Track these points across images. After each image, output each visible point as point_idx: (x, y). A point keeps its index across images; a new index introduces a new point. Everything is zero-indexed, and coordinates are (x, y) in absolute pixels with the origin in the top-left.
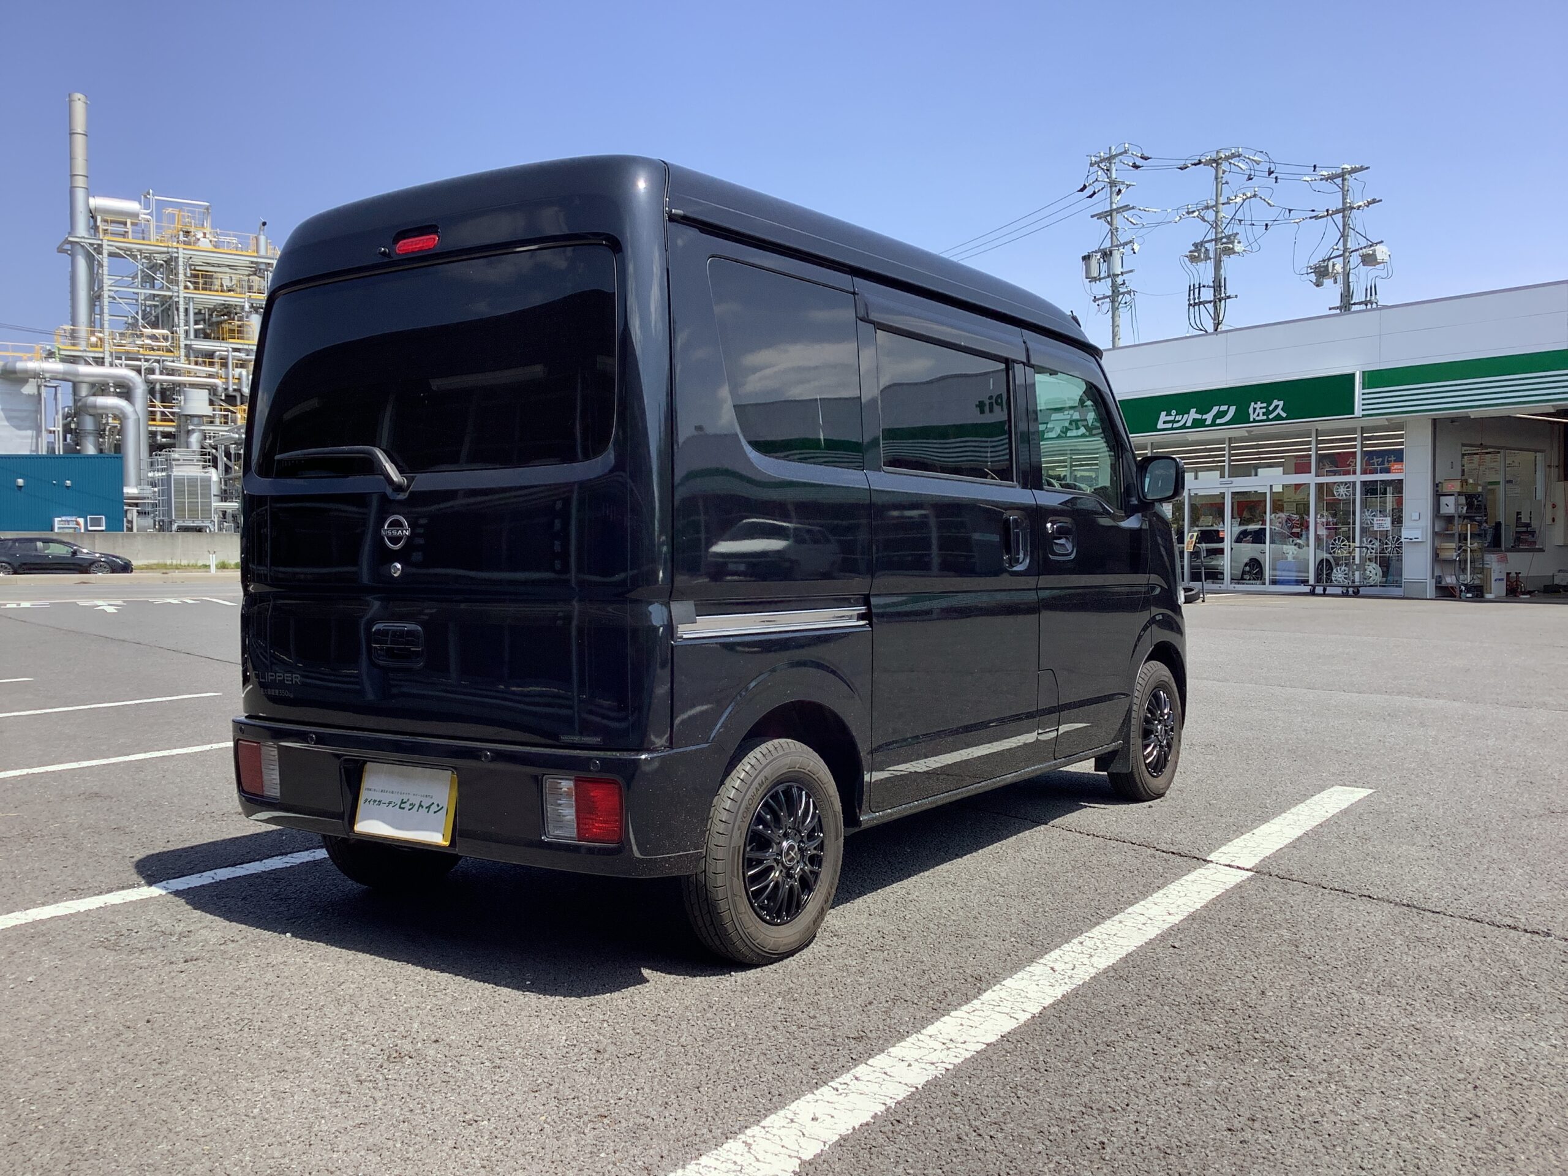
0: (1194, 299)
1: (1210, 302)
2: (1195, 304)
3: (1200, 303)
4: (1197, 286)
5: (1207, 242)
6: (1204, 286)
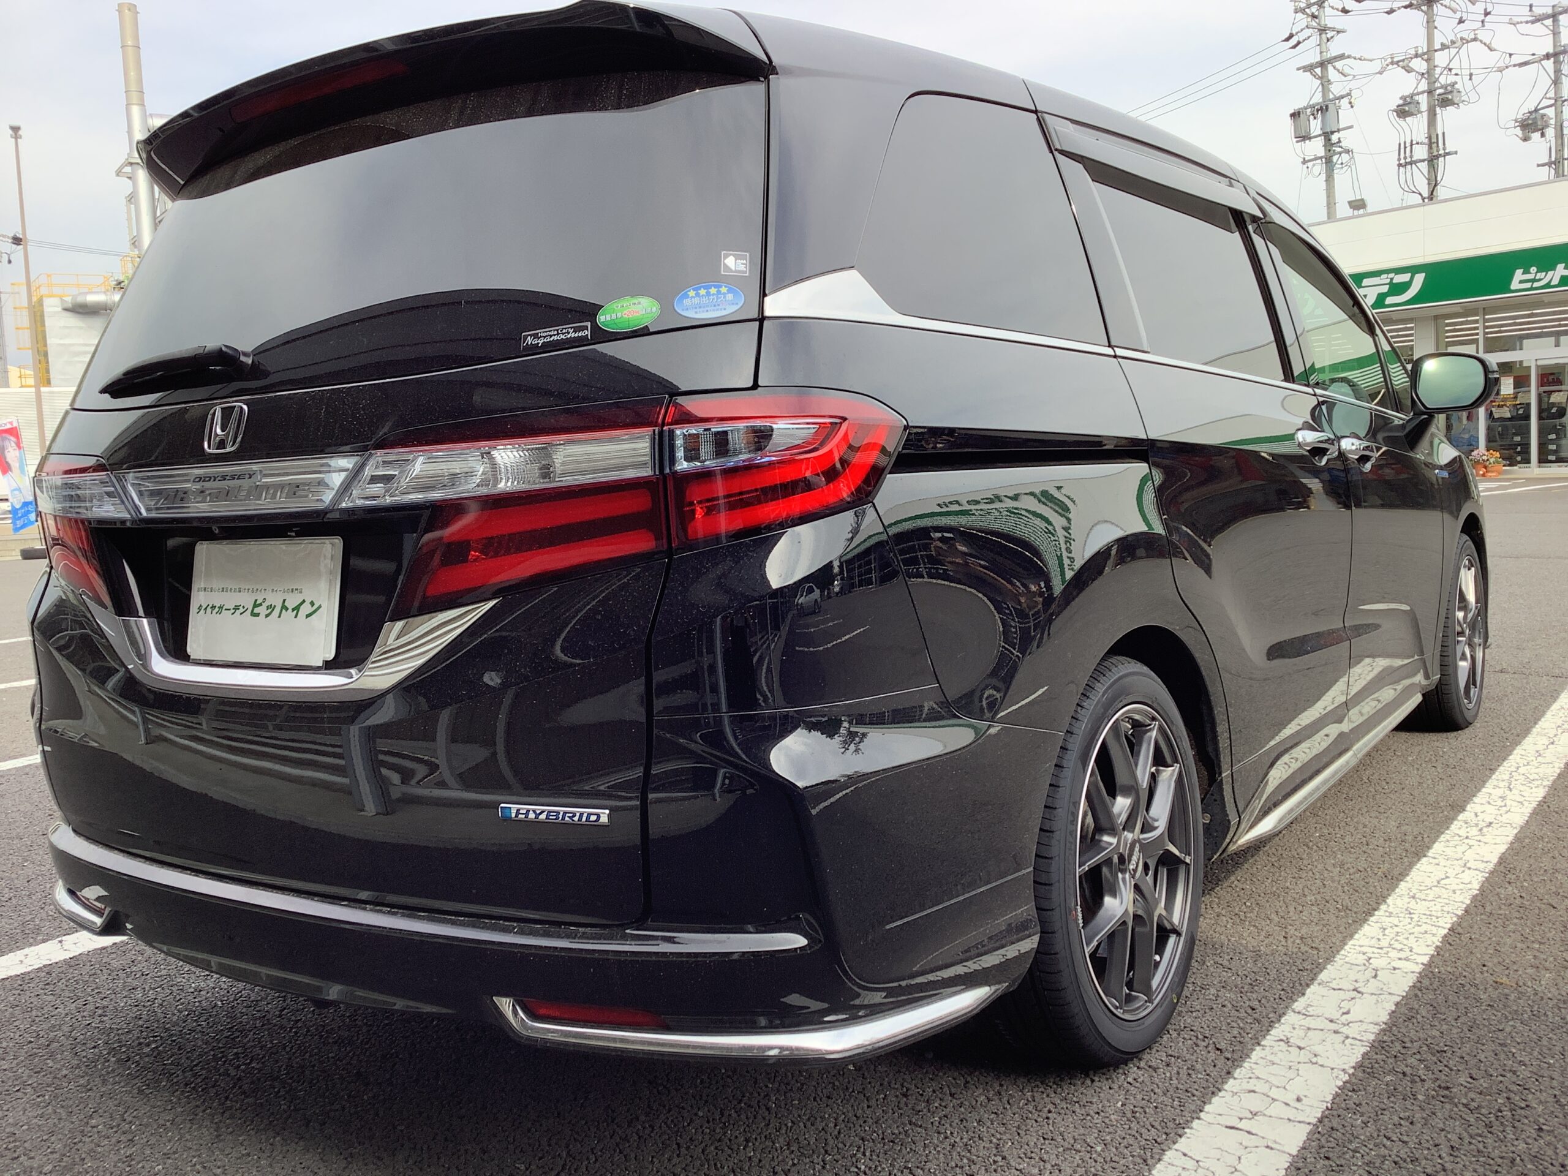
1: (1423, 161)
2: (1406, 164)
3: (1411, 163)
4: (1408, 145)
5: (1418, 94)
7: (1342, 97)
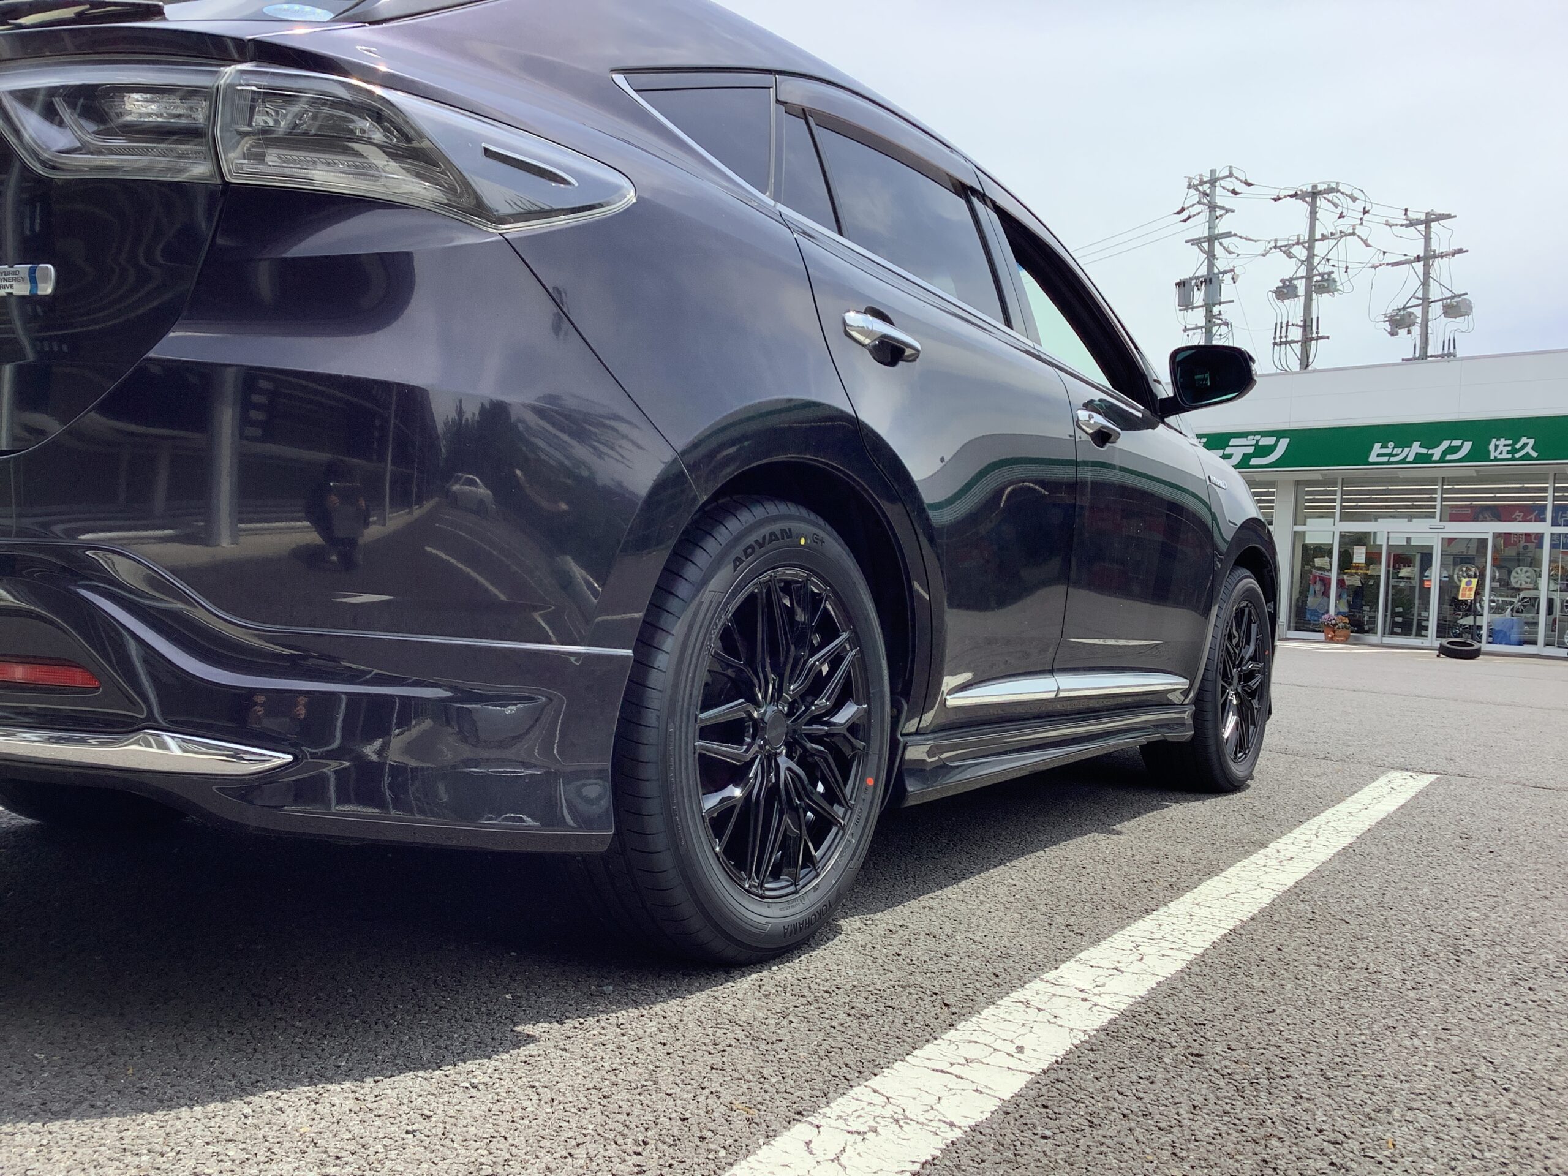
0: (1281, 337)
1: (1297, 342)
2: (1281, 343)
3: (1286, 343)
4: (1284, 325)
5: (1297, 278)
6: (1293, 325)
7: (1225, 272)
